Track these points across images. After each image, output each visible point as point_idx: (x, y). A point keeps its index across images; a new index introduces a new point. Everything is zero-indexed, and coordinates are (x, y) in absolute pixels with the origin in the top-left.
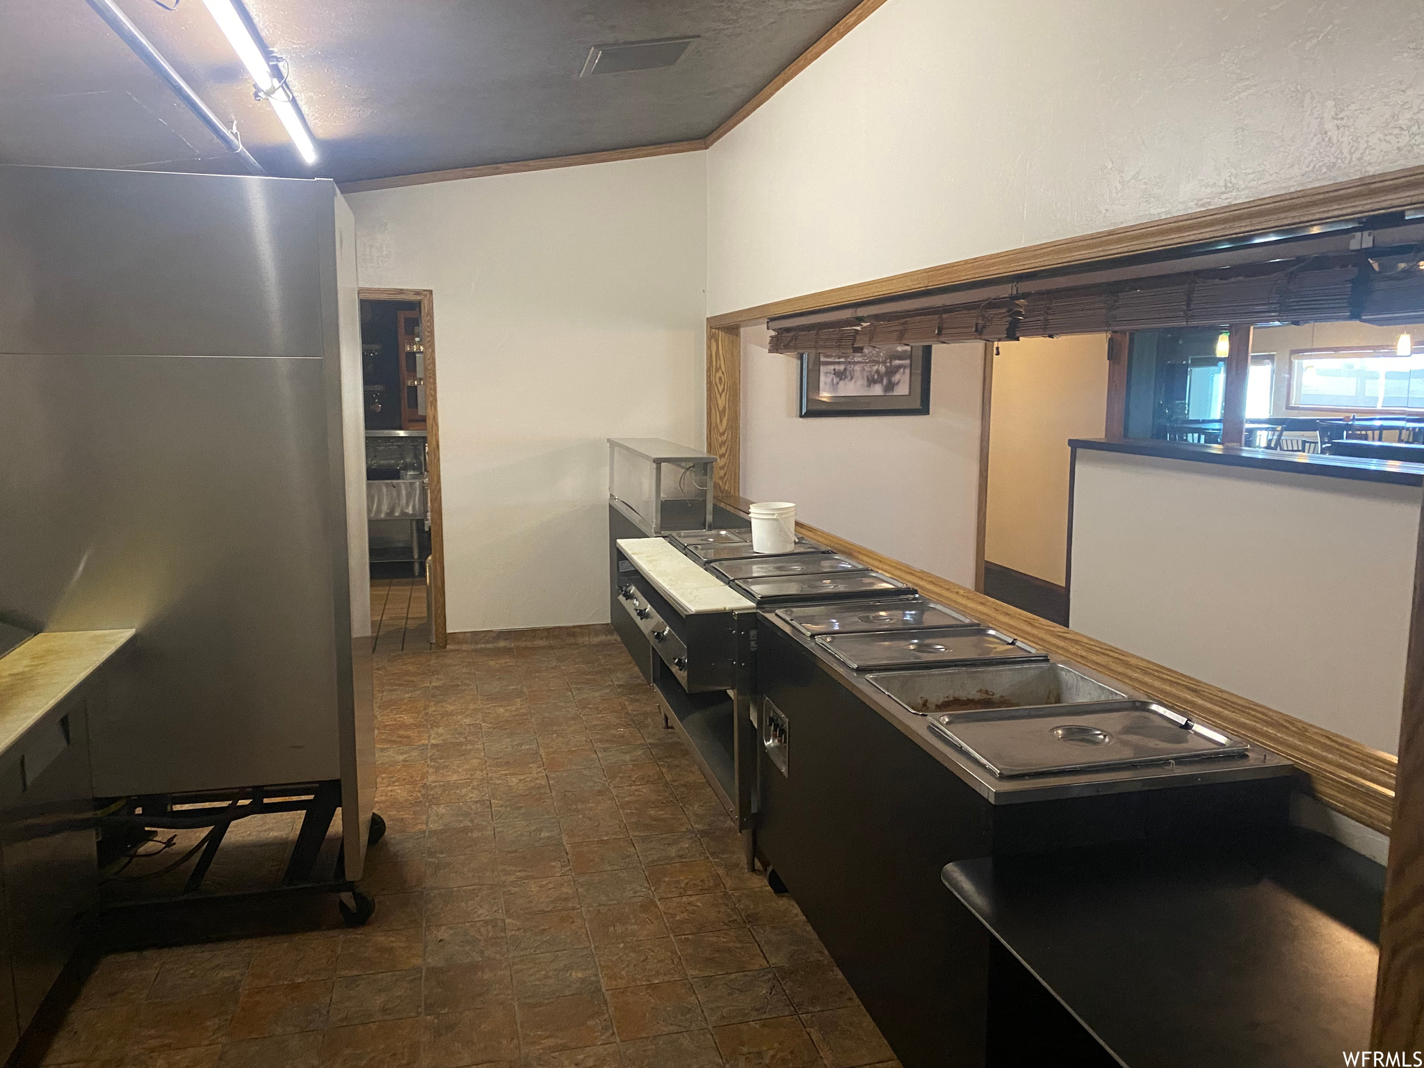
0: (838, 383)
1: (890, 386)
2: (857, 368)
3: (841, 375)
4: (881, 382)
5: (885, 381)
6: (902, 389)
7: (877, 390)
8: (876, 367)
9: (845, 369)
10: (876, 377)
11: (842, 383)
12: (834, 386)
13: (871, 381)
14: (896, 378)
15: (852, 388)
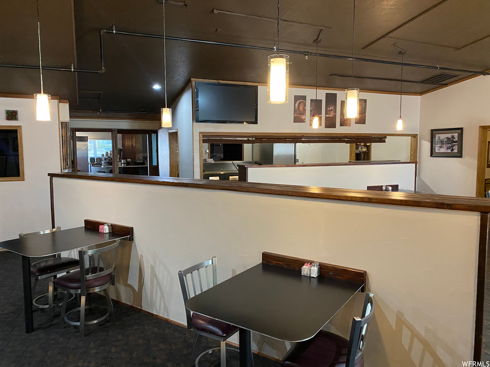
0: (440, 149)
2: (444, 145)
3: (440, 147)
4: (450, 149)
5: (451, 148)
8: (449, 145)
9: (442, 145)
10: (449, 147)
11: (441, 149)
12: (439, 150)
13: (448, 148)
15: (443, 150)
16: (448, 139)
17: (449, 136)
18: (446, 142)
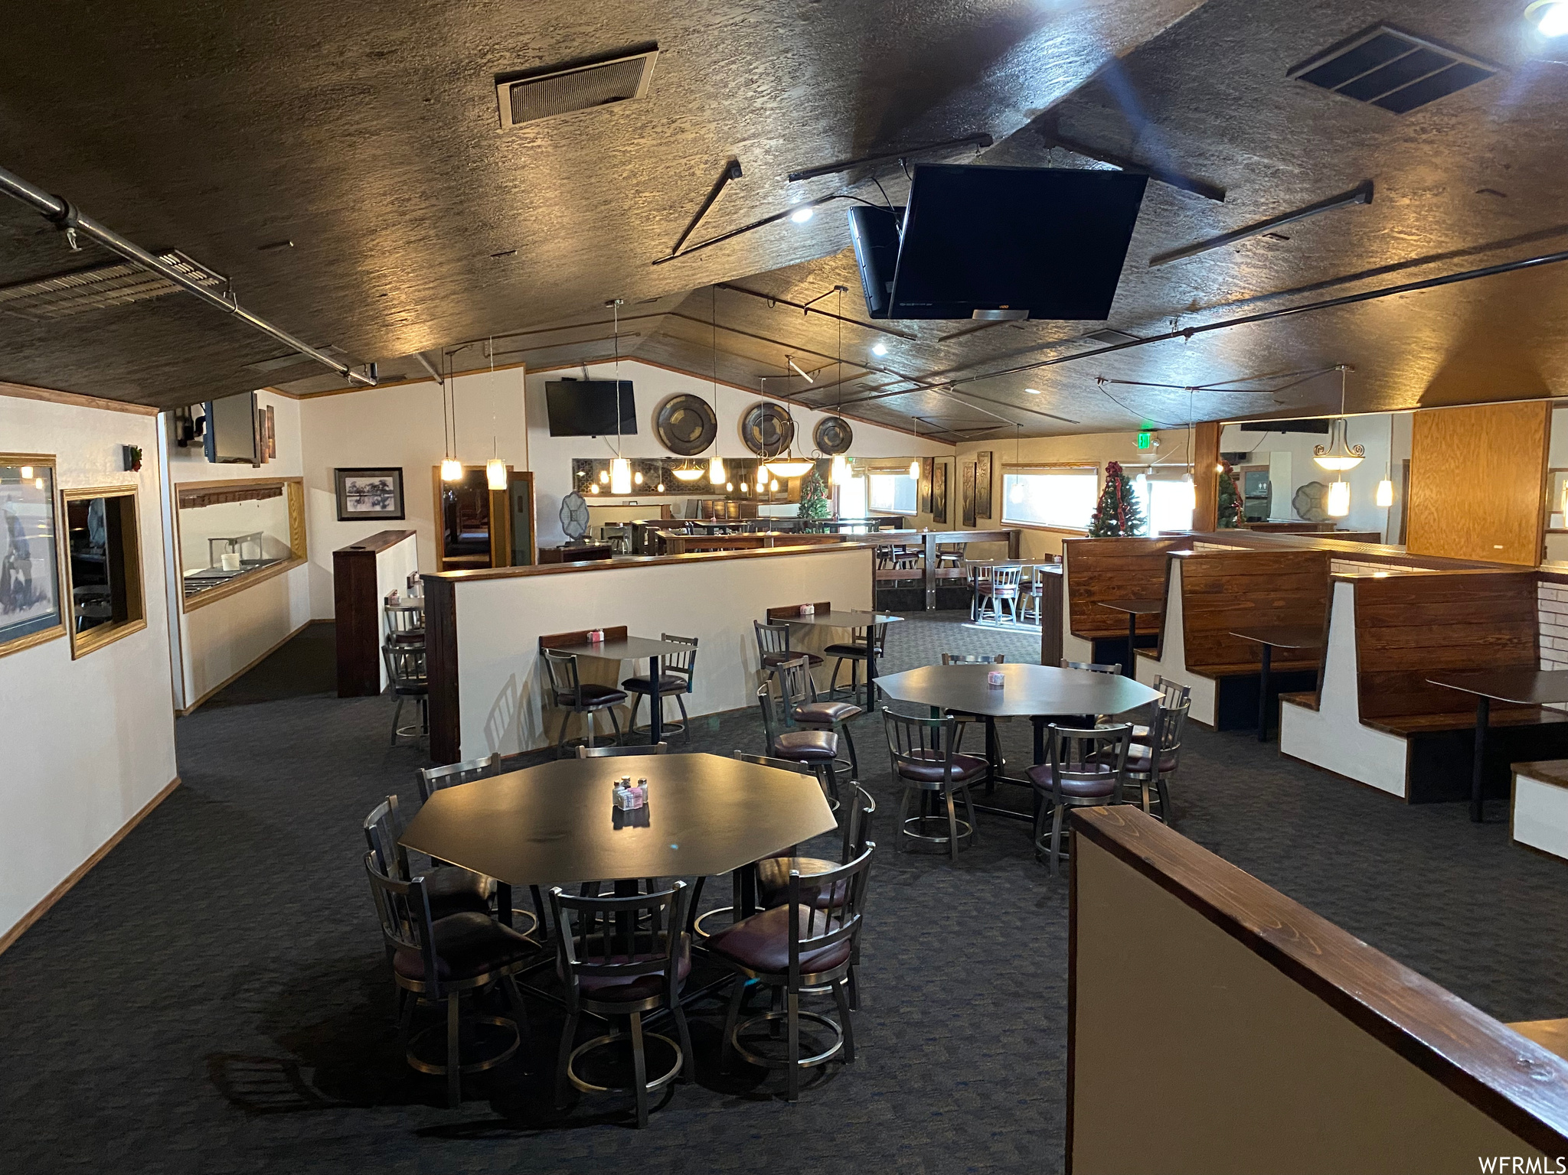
1: (384, 507)
2: (366, 498)
3: (358, 502)
4: (379, 504)
5: (381, 504)
6: (391, 508)
7: (378, 508)
8: (375, 498)
9: (360, 499)
10: (376, 502)
11: (359, 505)
12: (355, 507)
13: (374, 504)
14: (386, 503)
15: (363, 508)
16: (373, 486)
17: (376, 481)
18: (368, 492)
